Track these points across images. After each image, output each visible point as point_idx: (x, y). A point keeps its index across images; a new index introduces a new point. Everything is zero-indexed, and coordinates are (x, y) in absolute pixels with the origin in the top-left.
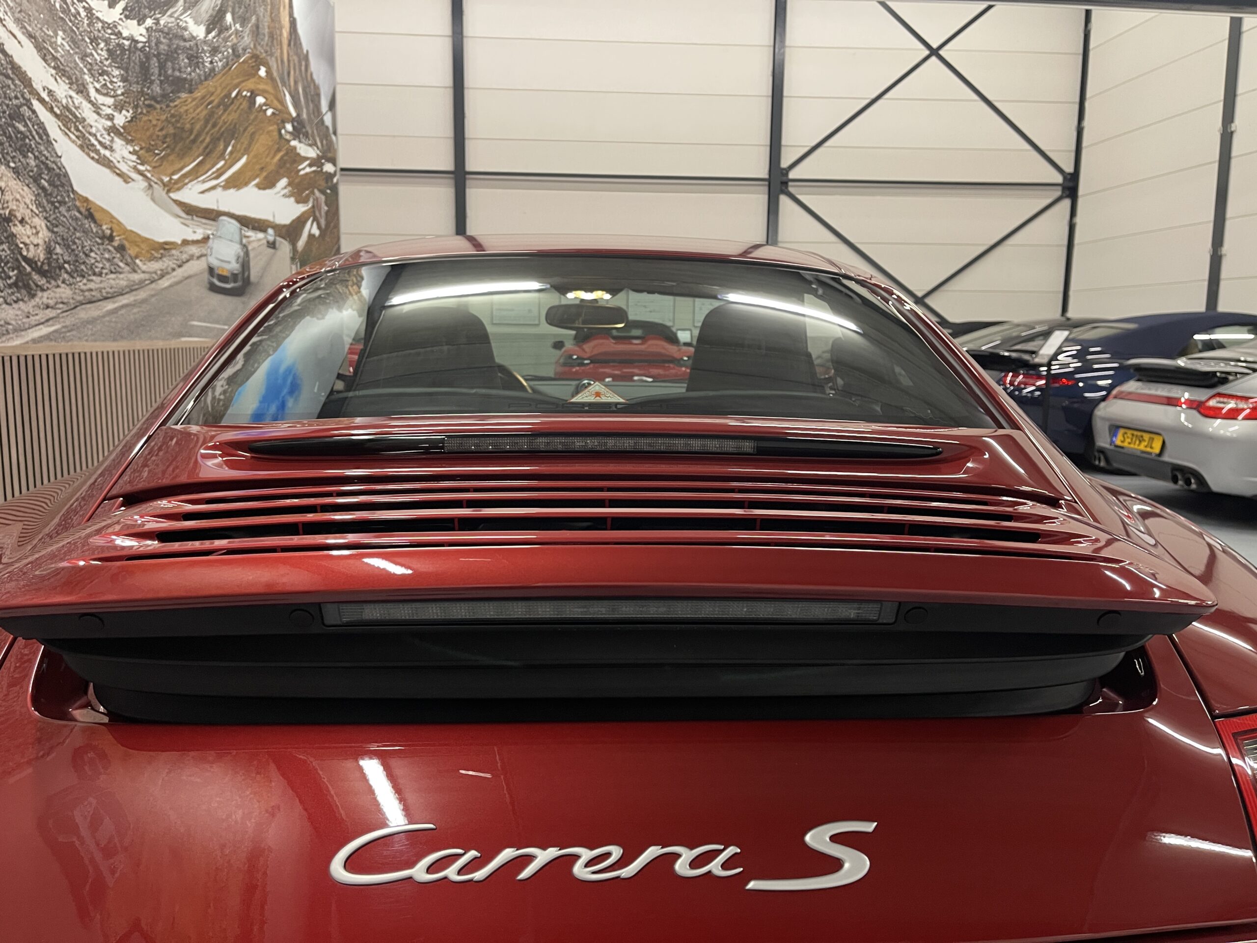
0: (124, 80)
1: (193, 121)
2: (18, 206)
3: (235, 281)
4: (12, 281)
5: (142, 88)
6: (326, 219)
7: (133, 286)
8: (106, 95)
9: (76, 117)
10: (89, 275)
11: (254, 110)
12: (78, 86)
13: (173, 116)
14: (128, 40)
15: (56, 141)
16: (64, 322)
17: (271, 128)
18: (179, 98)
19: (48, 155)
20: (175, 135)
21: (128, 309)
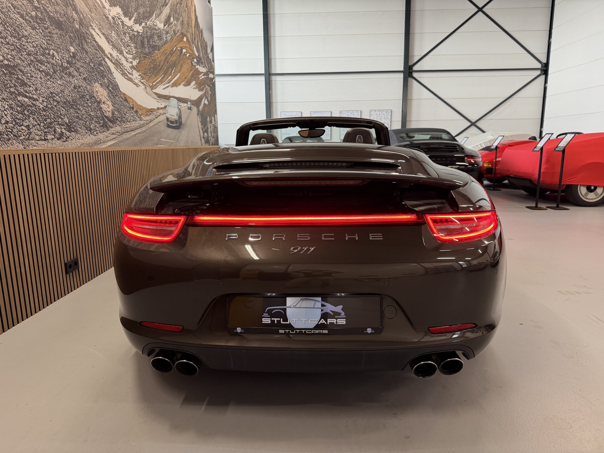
0: (136, 48)
1: (160, 61)
2: (102, 97)
3: (176, 123)
4: (101, 124)
5: (142, 50)
6: (210, 97)
7: (141, 126)
8: (130, 54)
9: (120, 63)
10: (126, 122)
11: (182, 55)
12: (120, 51)
13: (153, 60)
14: (136, 32)
15: (114, 73)
16: (118, 139)
17: (188, 61)
18: (155, 53)
19: (111, 78)
20: (154, 67)
21: (139, 134)
